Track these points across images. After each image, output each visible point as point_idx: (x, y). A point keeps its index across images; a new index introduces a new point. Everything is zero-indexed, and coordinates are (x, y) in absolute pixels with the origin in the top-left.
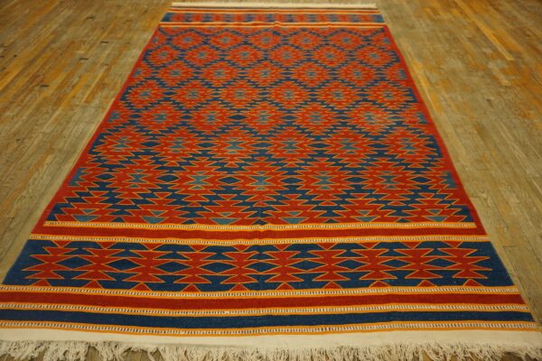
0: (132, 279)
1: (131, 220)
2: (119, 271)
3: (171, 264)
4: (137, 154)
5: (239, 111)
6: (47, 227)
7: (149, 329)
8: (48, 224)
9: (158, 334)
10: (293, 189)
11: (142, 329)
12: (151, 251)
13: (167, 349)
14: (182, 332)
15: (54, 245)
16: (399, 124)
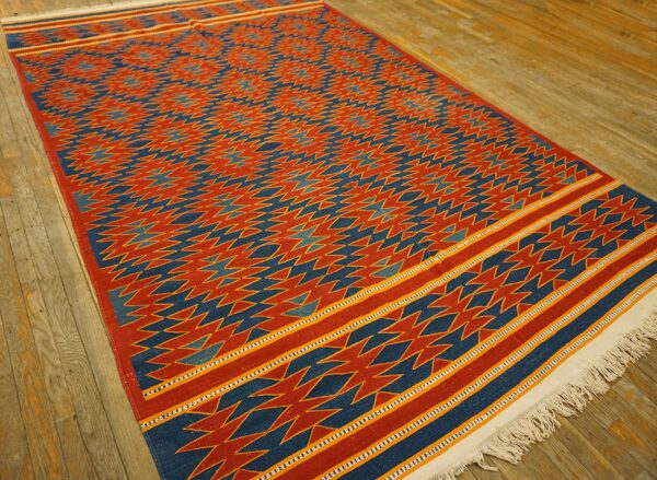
0: (360, 396)
1: (276, 325)
2: (332, 397)
3: (387, 349)
4: (182, 238)
5: (262, 138)
6: (155, 400)
7: (447, 438)
8: (150, 394)
9: (462, 436)
10: (421, 205)
11: (439, 443)
12: (344, 348)
13: (491, 445)
14: (483, 416)
15: (198, 417)
16: (445, 102)
